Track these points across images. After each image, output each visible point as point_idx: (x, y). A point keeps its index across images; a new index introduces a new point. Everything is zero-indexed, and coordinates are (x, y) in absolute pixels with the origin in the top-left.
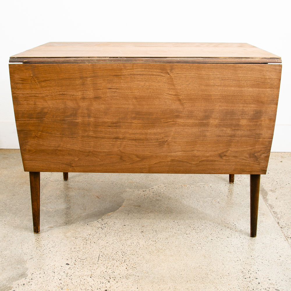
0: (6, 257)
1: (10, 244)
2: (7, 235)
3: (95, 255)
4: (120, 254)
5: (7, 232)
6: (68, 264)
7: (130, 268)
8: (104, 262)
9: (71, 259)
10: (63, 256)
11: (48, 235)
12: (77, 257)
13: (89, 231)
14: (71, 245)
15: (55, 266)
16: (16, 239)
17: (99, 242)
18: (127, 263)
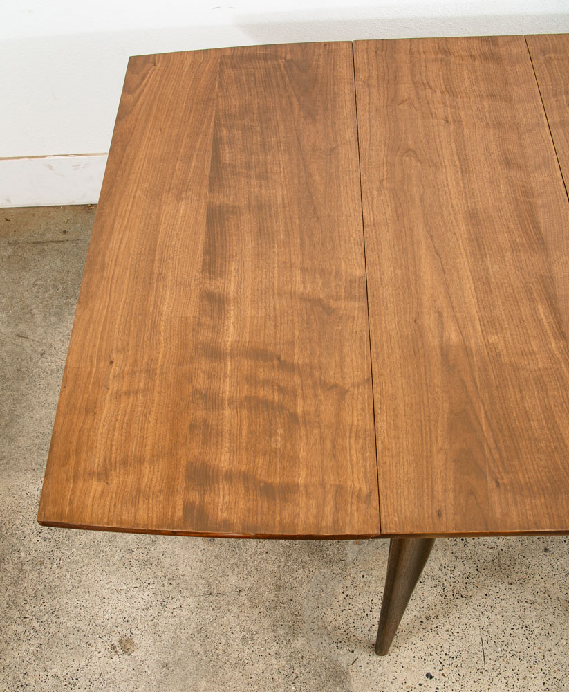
0: (306, 662)
1: (296, 613)
2: (280, 578)
3: (473, 639)
4: (519, 632)
5: (276, 569)
6: (431, 677)
7: (550, 683)
8: (498, 665)
9: (431, 658)
10: (413, 646)
11: (362, 574)
12: (440, 649)
13: (440, 554)
14: (418, 608)
15: (408, 684)
16: (302, 592)
17: (471, 593)
18: (541, 665)
